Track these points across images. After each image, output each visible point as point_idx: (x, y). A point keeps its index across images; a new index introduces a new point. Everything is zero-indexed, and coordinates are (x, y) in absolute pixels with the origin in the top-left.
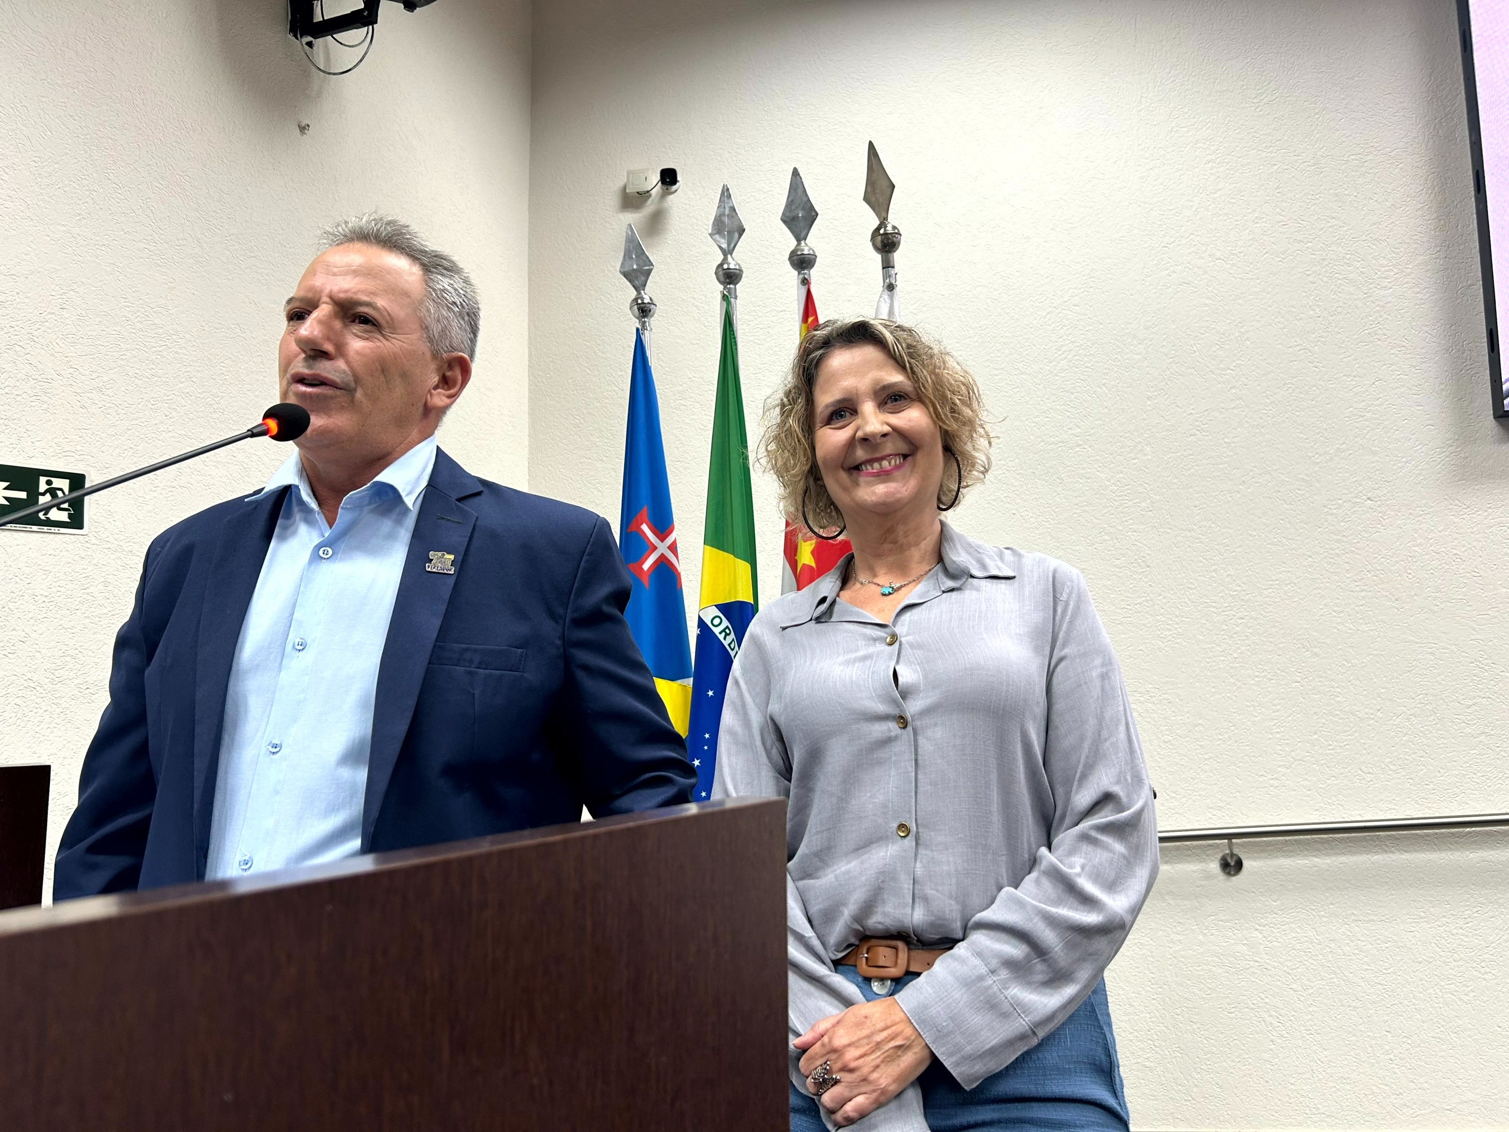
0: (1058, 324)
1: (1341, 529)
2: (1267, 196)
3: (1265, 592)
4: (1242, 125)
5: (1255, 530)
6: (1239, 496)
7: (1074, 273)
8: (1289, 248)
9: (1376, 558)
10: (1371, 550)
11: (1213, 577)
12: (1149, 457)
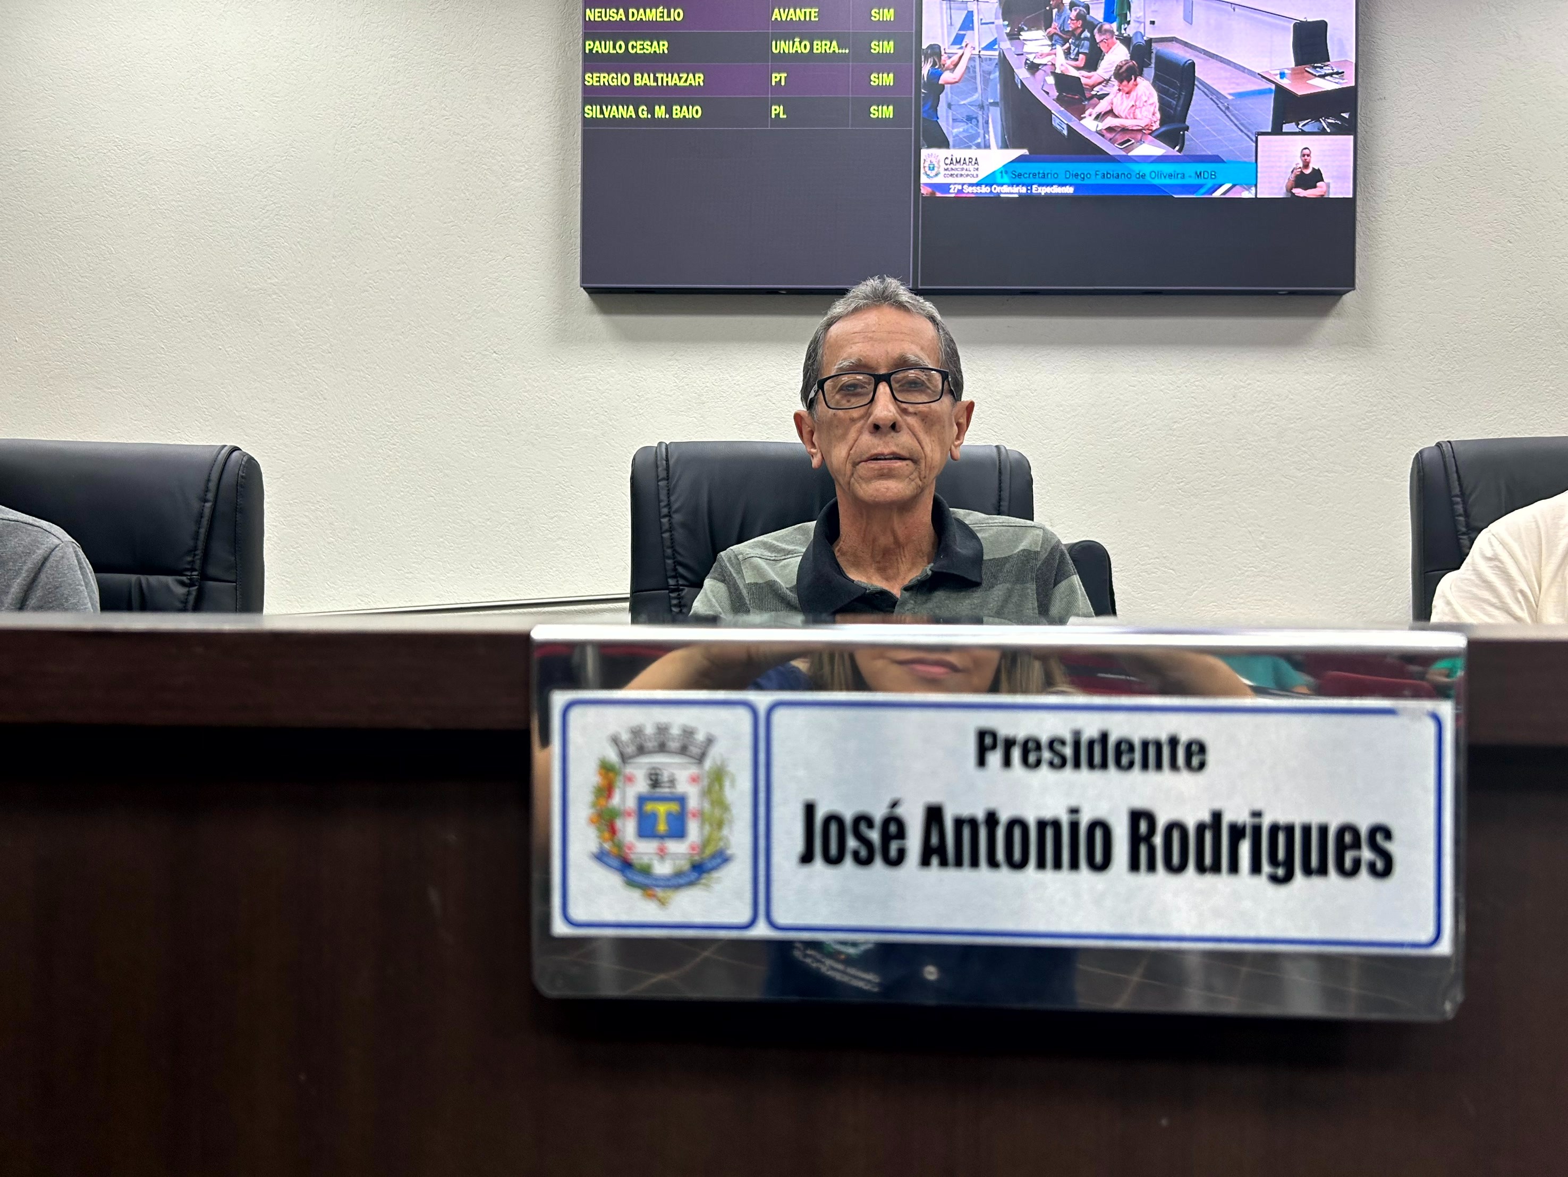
0: (263, 186)
1: (473, 375)
2: (436, 92)
3: (413, 424)
4: (420, 27)
5: (409, 373)
6: (398, 344)
7: (278, 142)
8: (449, 139)
9: (496, 400)
10: (493, 394)
11: (374, 409)
12: (331, 307)
